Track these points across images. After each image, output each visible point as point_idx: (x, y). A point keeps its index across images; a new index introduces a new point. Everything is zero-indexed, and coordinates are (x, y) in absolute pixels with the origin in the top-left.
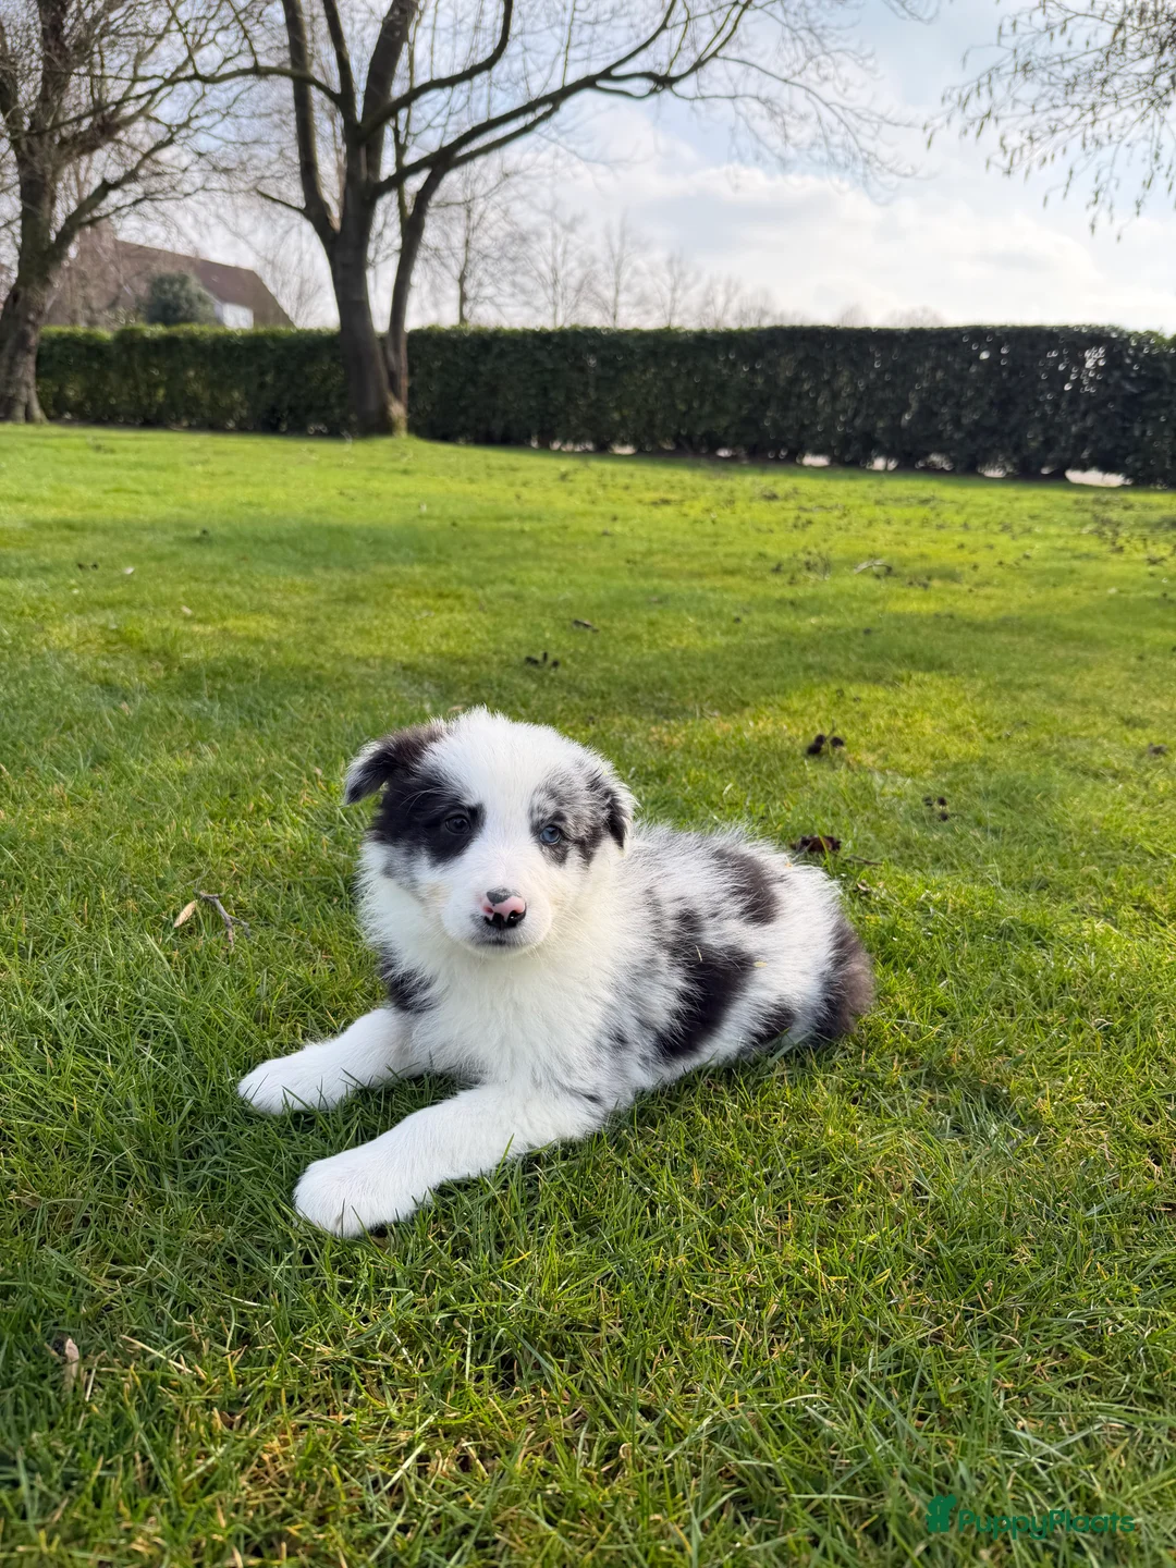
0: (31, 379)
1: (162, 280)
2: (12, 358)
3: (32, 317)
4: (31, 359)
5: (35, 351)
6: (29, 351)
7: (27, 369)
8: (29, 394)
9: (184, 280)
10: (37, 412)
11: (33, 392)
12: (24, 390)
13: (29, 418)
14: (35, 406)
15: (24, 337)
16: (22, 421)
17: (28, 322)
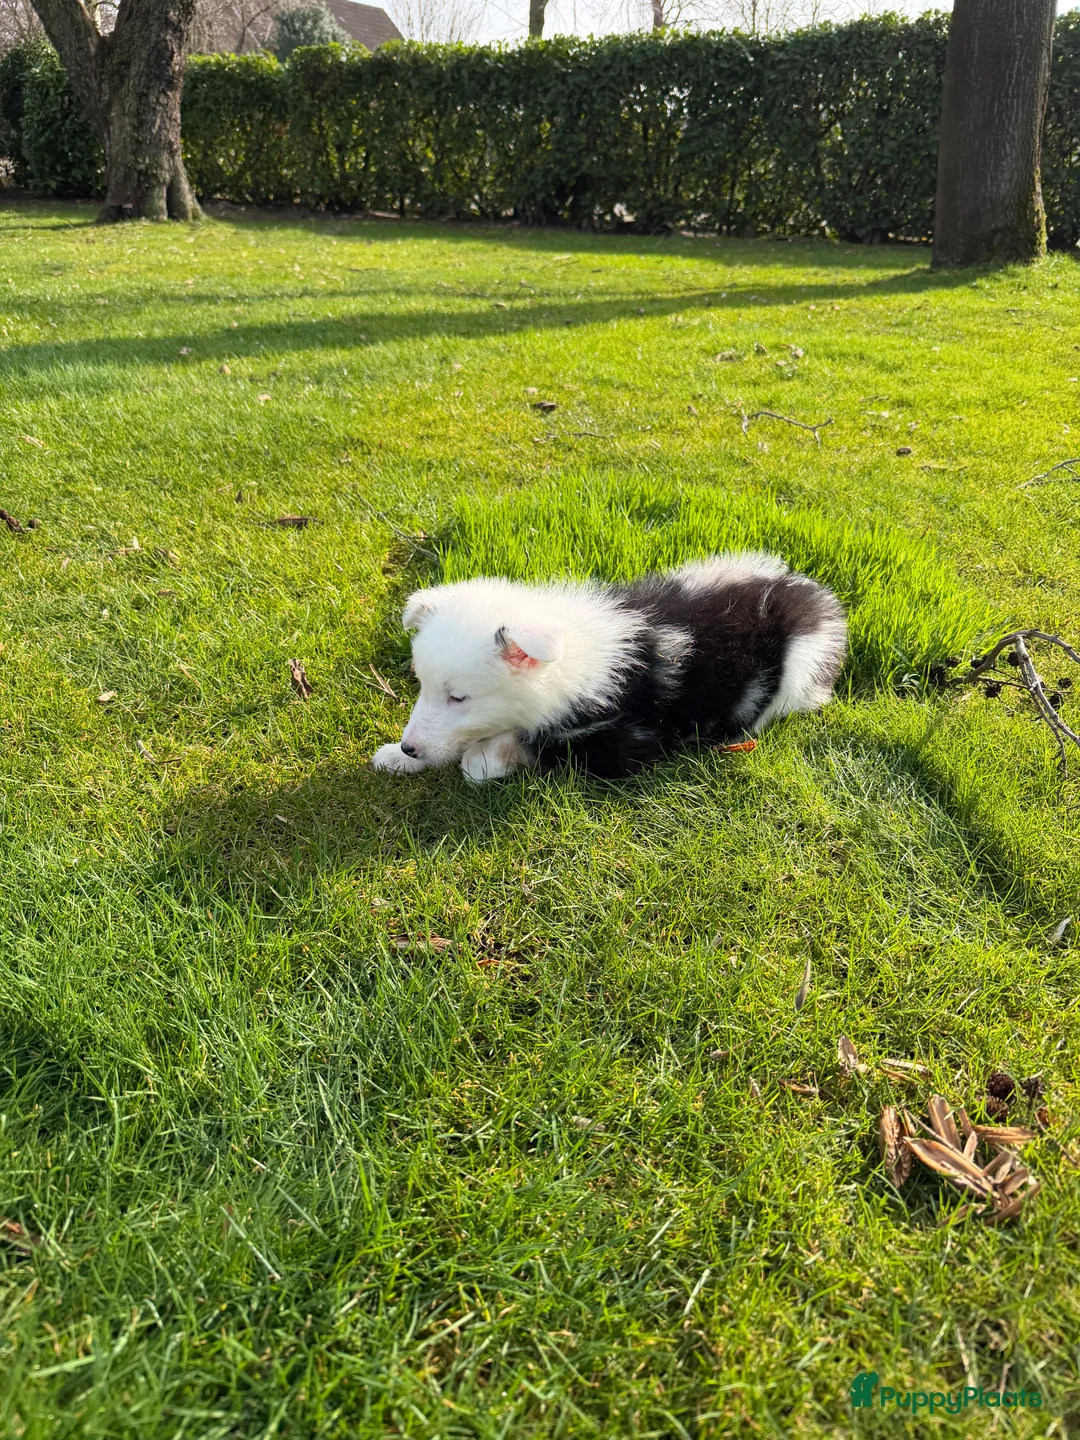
0: (174, 136)
1: (292, 18)
2: (142, 96)
3: (173, 15)
4: (175, 98)
5: (181, 82)
6: (170, 84)
7: (170, 117)
8: (175, 166)
9: (316, 17)
10: (190, 200)
11: (179, 159)
12: (165, 156)
13: (176, 212)
14: (185, 186)
15: (161, 57)
16: (165, 218)
17: (168, 24)
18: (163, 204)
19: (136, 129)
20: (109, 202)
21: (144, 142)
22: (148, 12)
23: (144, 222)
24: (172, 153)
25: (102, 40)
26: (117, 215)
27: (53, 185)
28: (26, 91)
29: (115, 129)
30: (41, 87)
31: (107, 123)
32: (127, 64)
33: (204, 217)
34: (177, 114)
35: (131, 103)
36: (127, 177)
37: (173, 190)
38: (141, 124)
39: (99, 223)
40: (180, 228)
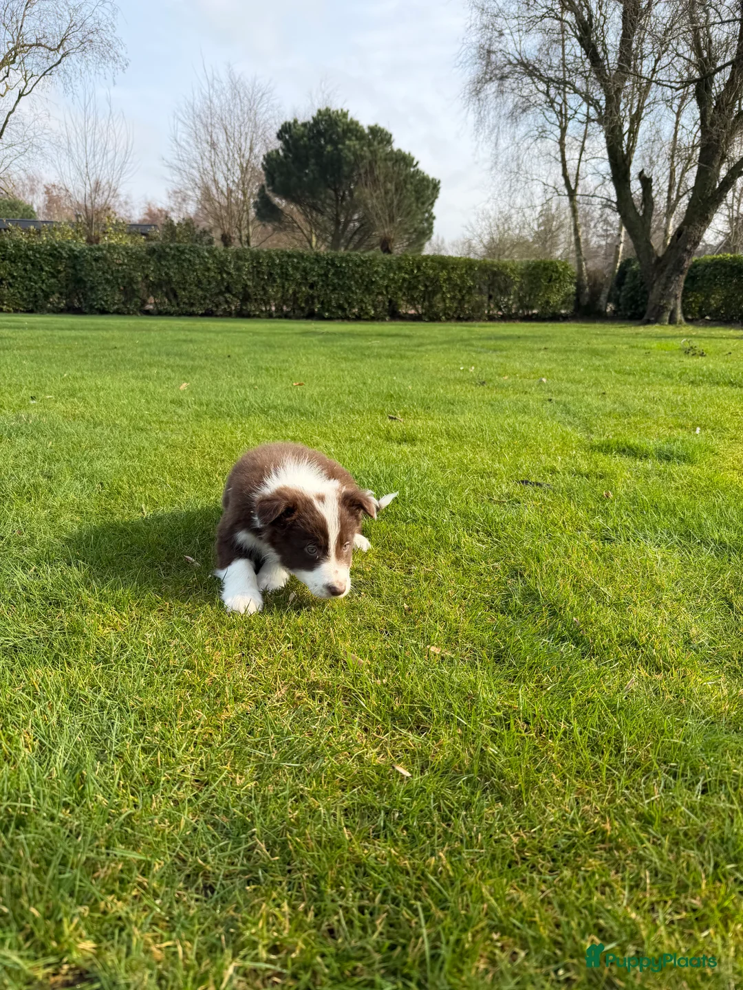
18: (668, 318)
19: (663, 290)
20: (646, 318)
21: (665, 294)
22: (679, 247)
23: (657, 325)
24: (676, 298)
25: (658, 258)
26: (648, 322)
27: (629, 314)
28: (628, 275)
29: (654, 290)
30: (635, 274)
31: (652, 288)
32: (665, 266)
33: (685, 323)
34: (682, 284)
35: (663, 280)
36: (654, 308)
37: (673, 313)
38: (666, 287)
39: (640, 325)
40: (671, 327)
